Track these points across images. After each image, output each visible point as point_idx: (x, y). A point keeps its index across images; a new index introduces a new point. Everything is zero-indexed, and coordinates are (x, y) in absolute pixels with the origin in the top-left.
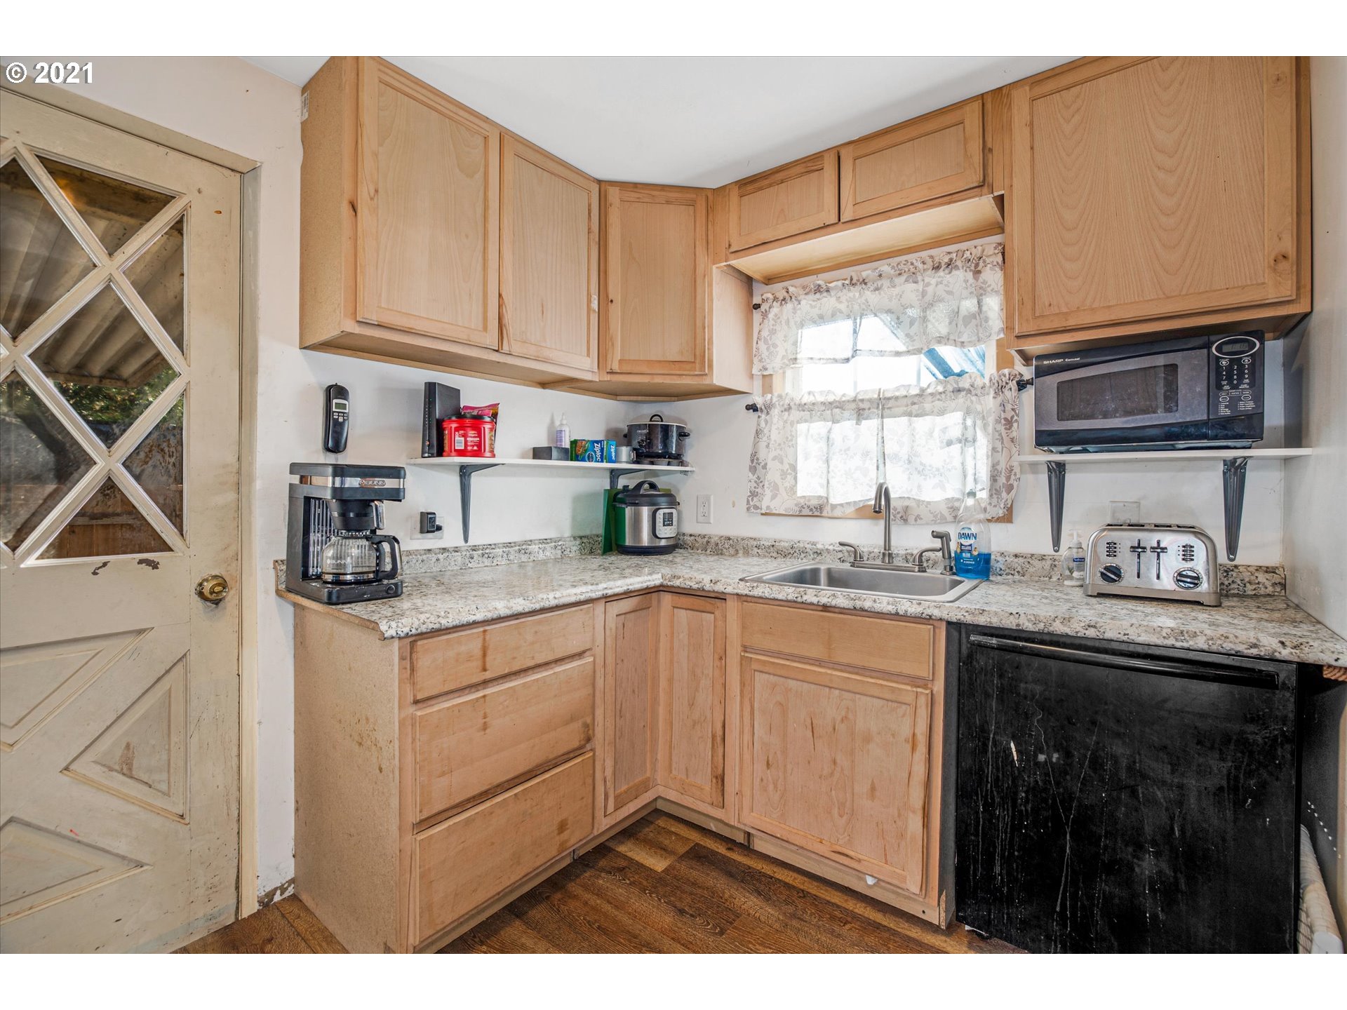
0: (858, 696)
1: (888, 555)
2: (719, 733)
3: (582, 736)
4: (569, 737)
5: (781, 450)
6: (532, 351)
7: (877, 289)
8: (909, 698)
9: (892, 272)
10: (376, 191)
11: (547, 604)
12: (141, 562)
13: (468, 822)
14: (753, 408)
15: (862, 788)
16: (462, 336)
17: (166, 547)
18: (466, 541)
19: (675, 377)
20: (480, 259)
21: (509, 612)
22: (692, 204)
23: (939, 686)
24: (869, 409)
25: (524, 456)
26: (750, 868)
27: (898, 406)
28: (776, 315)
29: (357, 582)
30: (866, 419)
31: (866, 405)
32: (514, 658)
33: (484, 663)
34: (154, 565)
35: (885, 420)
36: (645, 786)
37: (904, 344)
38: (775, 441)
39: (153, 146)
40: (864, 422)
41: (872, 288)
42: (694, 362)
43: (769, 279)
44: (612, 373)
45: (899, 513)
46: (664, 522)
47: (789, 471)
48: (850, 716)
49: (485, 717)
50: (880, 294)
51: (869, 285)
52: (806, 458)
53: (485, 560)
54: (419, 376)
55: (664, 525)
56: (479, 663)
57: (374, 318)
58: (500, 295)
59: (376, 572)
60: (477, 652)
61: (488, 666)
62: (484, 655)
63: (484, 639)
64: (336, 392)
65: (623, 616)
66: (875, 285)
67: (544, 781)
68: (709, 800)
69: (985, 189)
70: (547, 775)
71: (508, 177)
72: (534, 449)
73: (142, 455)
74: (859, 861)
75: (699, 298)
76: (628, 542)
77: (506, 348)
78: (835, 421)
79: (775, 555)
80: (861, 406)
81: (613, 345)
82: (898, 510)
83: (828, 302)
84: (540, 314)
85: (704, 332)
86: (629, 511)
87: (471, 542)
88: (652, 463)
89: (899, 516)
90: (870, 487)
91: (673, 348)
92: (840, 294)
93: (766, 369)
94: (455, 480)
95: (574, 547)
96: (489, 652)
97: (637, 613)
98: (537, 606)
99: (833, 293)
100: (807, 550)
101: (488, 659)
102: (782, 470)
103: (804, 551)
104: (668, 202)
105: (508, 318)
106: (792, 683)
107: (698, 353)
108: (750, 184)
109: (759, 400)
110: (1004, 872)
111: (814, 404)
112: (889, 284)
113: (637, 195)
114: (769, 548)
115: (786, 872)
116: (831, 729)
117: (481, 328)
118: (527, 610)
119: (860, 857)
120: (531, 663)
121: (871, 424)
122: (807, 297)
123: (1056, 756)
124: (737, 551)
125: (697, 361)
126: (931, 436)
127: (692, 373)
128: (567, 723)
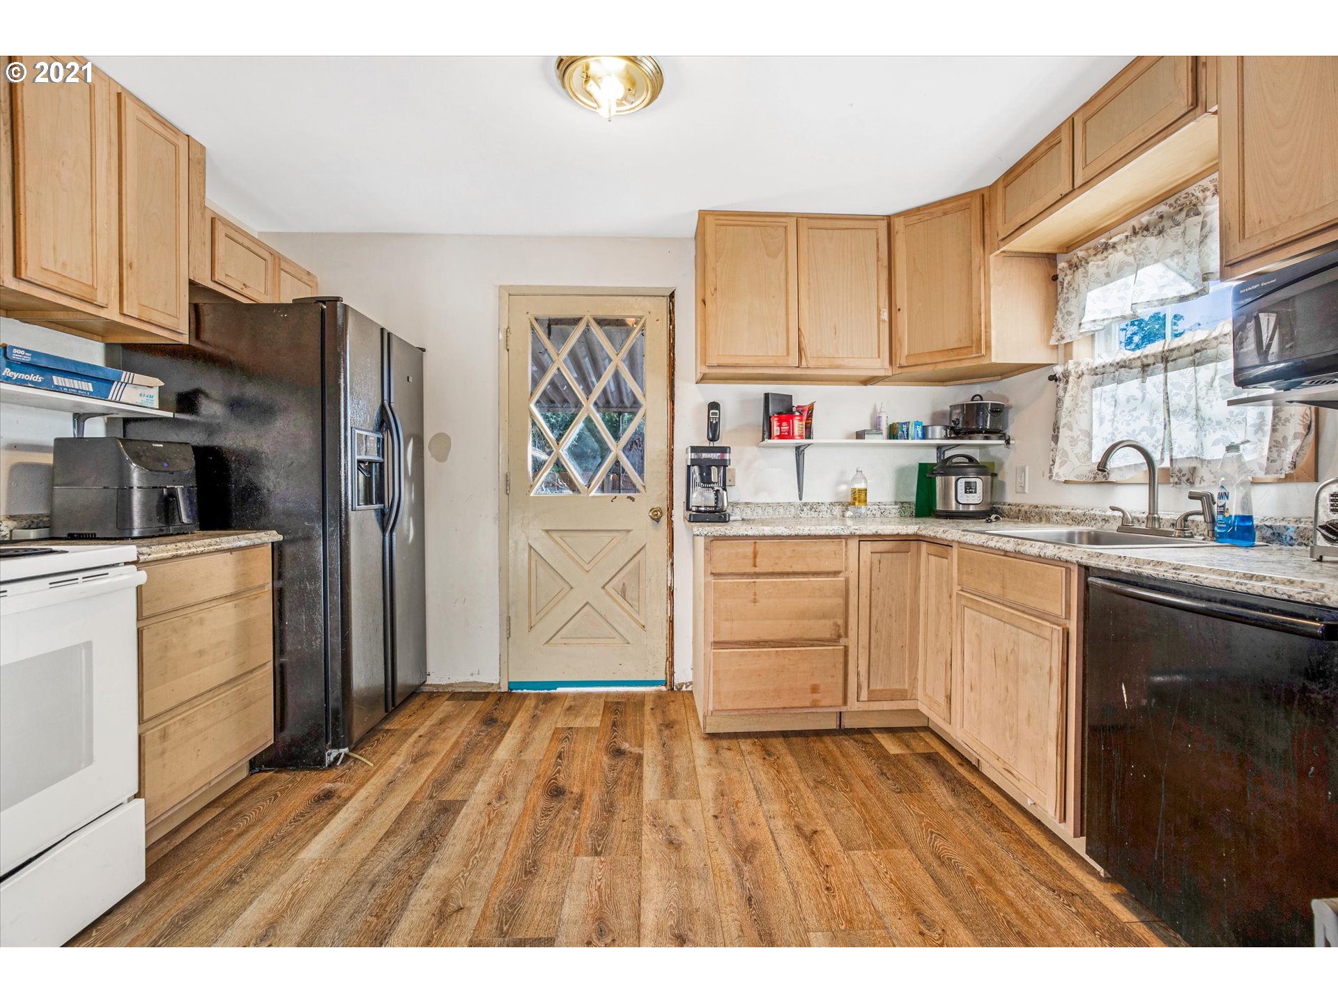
0: (1020, 630)
1: (1152, 517)
2: (949, 659)
3: (833, 632)
4: (823, 629)
5: (1071, 416)
6: (826, 362)
7: (1160, 232)
8: (1047, 634)
9: (1171, 210)
10: (716, 289)
11: (801, 533)
12: (628, 497)
13: (742, 655)
14: (1053, 378)
15: (1023, 715)
16: (771, 362)
17: (636, 491)
18: (801, 499)
19: (955, 362)
20: (784, 310)
21: (771, 534)
22: (967, 207)
23: (1073, 626)
24: (1154, 364)
25: (848, 438)
26: (964, 777)
27: (1182, 357)
28: (1069, 282)
29: (705, 512)
30: (1151, 375)
31: (1151, 360)
32: (776, 564)
33: (755, 562)
34: (633, 499)
35: (1168, 374)
36: (903, 695)
37: (1193, 285)
38: (1067, 408)
39: (632, 298)
40: (1148, 379)
41: (1156, 232)
42: (971, 347)
43: (1068, 247)
44: (901, 367)
45: (1184, 475)
46: (966, 489)
47: (1081, 437)
48: (1016, 649)
49: (755, 594)
50: (1163, 236)
51: (1151, 230)
52: (1101, 423)
53: (813, 513)
54: (761, 389)
55: (966, 492)
56: (751, 561)
57: (715, 363)
58: (799, 329)
59: (715, 507)
60: (751, 554)
61: (757, 564)
62: (755, 557)
63: (755, 548)
64: (714, 406)
65: (879, 555)
66: (1158, 228)
67: (799, 651)
68: (942, 716)
69: (1199, 110)
70: (802, 649)
71: (803, 246)
72: (857, 432)
73: (629, 446)
74: (1019, 780)
75: (975, 288)
76: (939, 507)
77: (804, 364)
78: (1120, 382)
79: (1070, 522)
80: (1146, 361)
81: (901, 345)
82: (1183, 472)
83: (1116, 257)
84: (833, 335)
85: (981, 318)
86: (939, 480)
87: (804, 500)
88: (970, 439)
89: (1184, 479)
90: (1156, 448)
91: (952, 337)
92: (1125, 247)
93: (1063, 338)
94: (792, 455)
95: (894, 510)
96: (758, 556)
97: (895, 555)
98: (793, 533)
99: (1119, 247)
100: (1097, 517)
101: (757, 560)
102: (1072, 437)
103: (1094, 518)
104: (945, 213)
105: (805, 343)
106: (984, 617)
107: (974, 339)
108: (1013, 175)
109: (1058, 370)
110: (1118, 812)
111: (1104, 367)
112: (1171, 224)
113: (918, 217)
114: (1065, 515)
115: (993, 791)
116: (1005, 659)
117: (785, 354)
118: (784, 534)
119: (1020, 776)
120: (790, 570)
121: (1155, 380)
122: (1095, 258)
123: (1154, 701)
124: (1041, 518)
125: (974, 345)
126: (1212, 386)
127: (969, 356)
128: (820, 618)
